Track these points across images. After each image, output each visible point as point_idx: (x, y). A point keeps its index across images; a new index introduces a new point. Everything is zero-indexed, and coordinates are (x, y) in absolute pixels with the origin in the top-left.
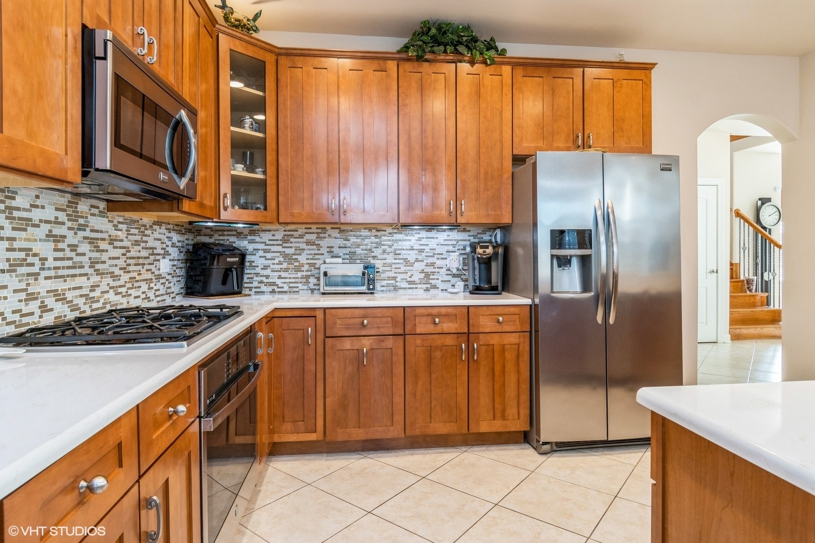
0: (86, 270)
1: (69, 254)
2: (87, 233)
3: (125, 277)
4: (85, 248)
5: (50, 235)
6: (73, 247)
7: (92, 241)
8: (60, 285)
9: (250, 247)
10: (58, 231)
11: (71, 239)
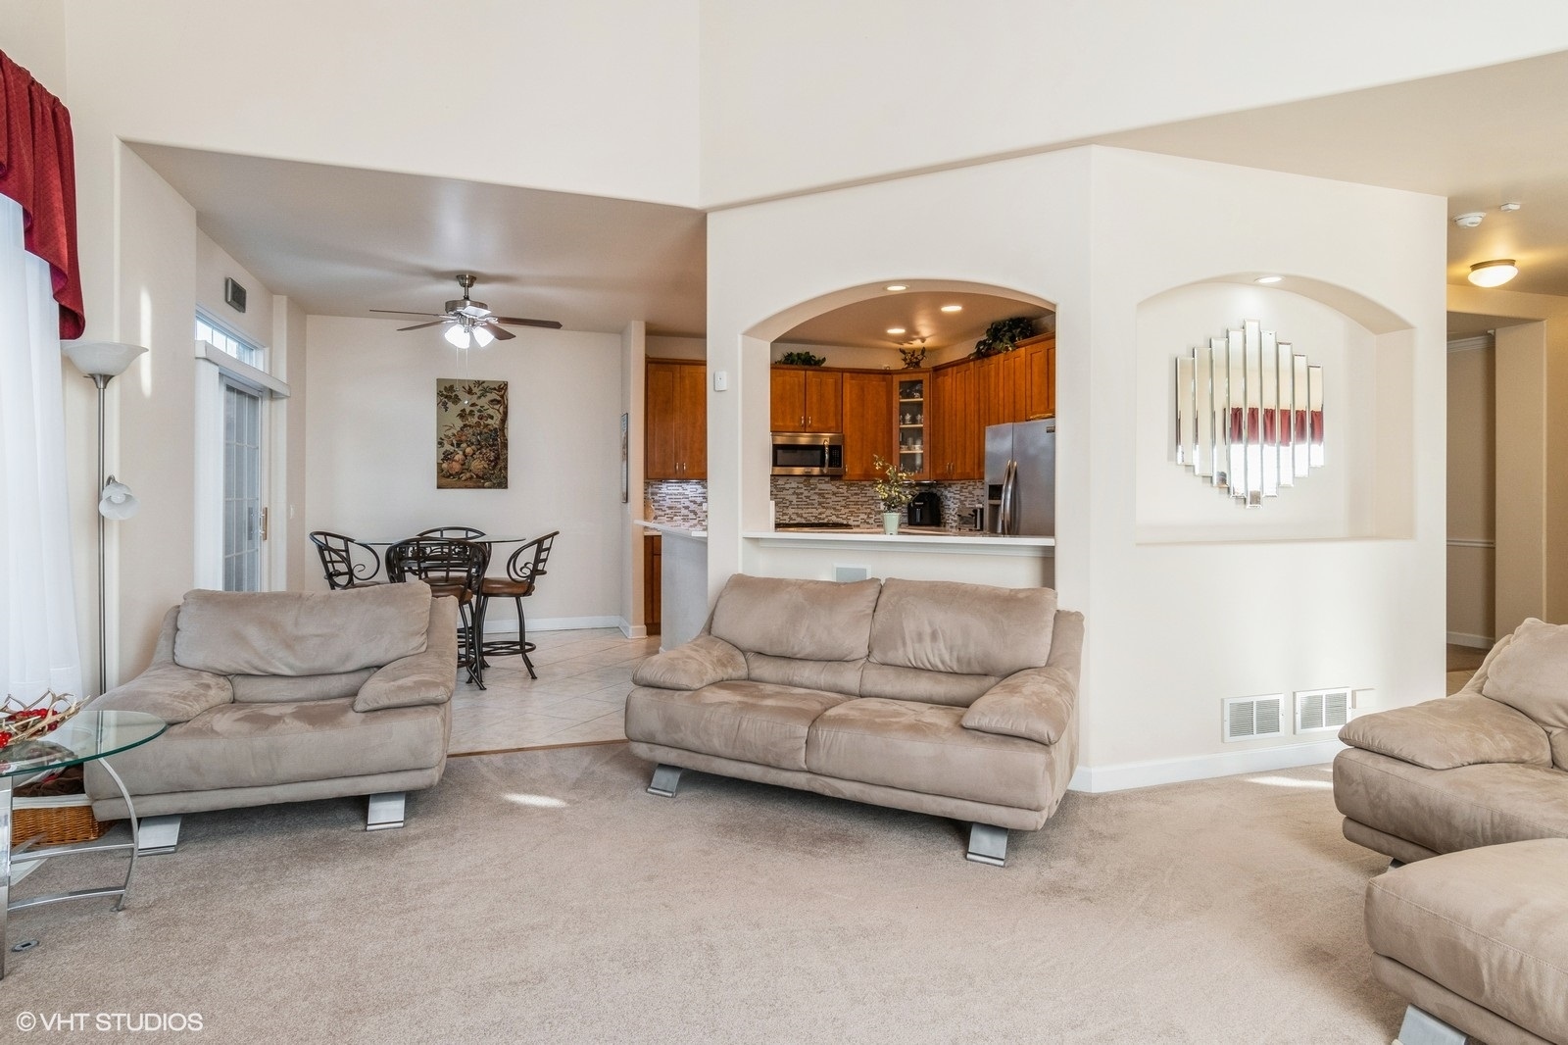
0: (816, 506)
1: (805, 499)
2: (817, 491)
3: (843, 511)
4: (816, 497)
5: (794, 493)
6: (807, 497)
7: (820, 494)
8: (800, 511)
9: (949, 495)
10: (798, 491)
11: (806, 493)
